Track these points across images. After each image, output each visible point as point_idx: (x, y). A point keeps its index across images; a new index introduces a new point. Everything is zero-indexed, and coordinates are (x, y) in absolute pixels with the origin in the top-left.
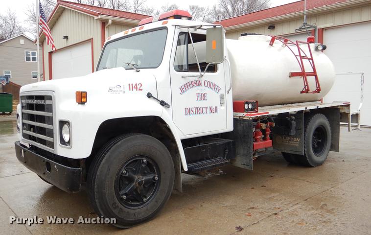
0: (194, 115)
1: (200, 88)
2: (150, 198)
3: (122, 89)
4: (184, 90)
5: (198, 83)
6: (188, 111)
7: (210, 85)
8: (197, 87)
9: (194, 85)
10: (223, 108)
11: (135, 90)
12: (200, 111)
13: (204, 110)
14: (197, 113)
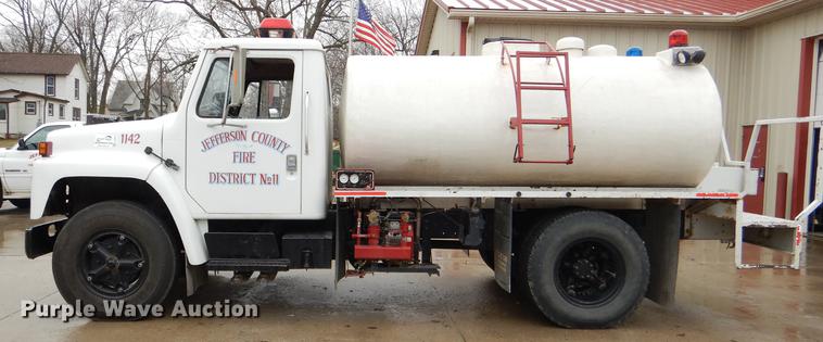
0: (227, 185)
1: (242, 143)
2: (131, 290)
3: (112, 141)
4: (210, 145)
5: (240, 136)
6: (216, 178)
7: (265, 139)
8: (236, 142)
9: (231, 137)
10: (294, 178)
11: (129, 142)
12: (239, 179)
13: (248, 179)
14: (232, 181)
